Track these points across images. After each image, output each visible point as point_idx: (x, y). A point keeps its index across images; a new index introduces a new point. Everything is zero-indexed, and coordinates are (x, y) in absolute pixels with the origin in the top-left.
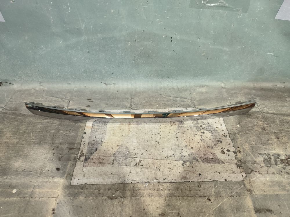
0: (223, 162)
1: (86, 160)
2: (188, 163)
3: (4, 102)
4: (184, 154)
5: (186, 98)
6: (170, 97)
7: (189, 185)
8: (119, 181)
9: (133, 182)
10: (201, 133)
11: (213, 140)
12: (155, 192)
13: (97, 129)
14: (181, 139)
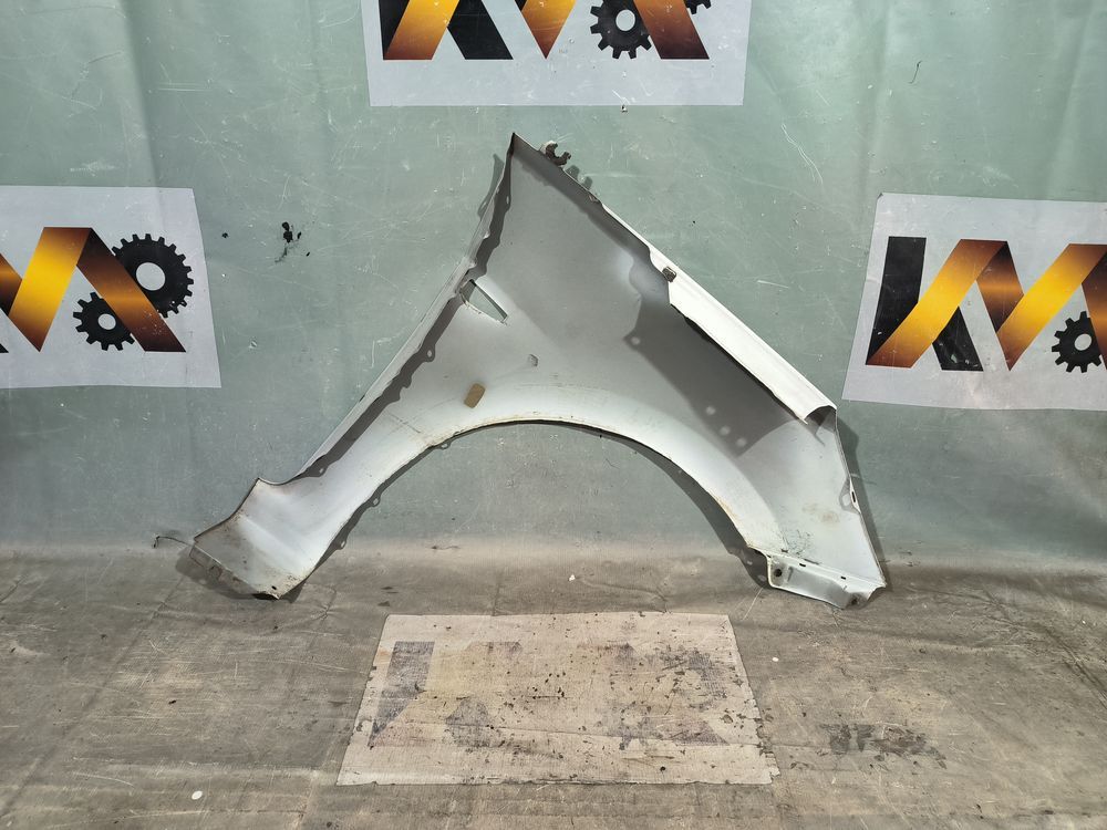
0: (724, 742)
1: (376, 730)
2: (635, 743)
3: (163, 590)
4: (626, 722)
5: (645, 590)
6: (601, 586)
7: (632, 790)
8: (459, 780)
9: (494, 782)
10: (677, 673)
11: (704, 690)
12: (547, 806)
13: (408, 659)
14: (621, 686)
